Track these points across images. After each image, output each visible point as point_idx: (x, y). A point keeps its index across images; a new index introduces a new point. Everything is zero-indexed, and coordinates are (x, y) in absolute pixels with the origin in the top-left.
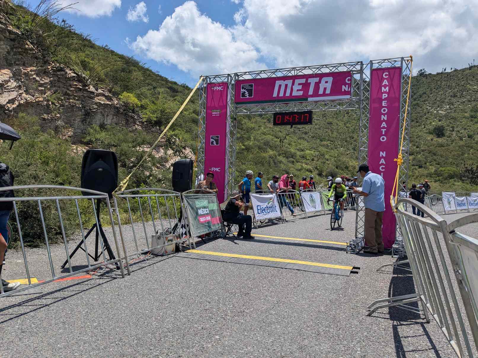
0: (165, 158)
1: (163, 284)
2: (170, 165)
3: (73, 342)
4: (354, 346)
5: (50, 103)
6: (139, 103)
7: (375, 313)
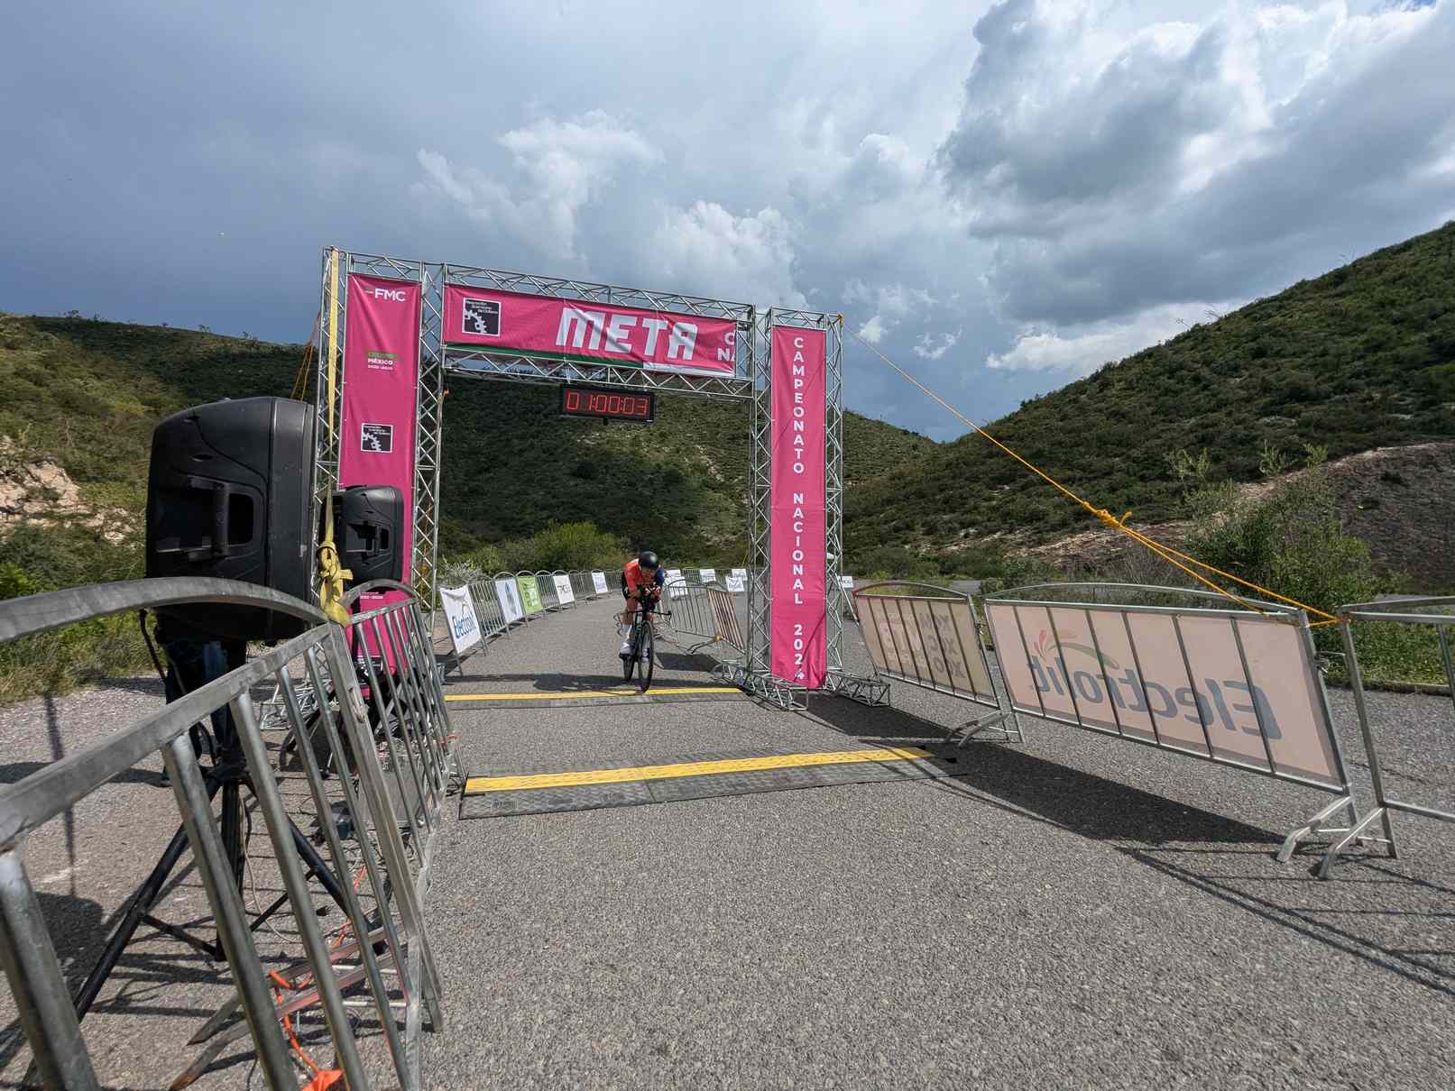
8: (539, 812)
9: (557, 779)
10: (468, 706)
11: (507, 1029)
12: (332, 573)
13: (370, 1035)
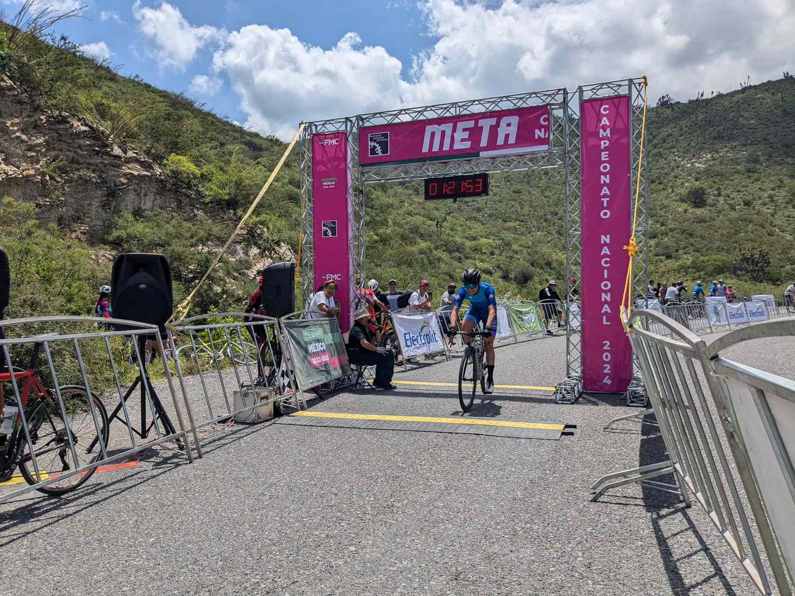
0: (247, 262)
1: (258, 469)
2: (255, 273)
3: (117, 570)
4: (573, 549)
5: (48, 178)
6: (198, 172)
7: (602, 496)
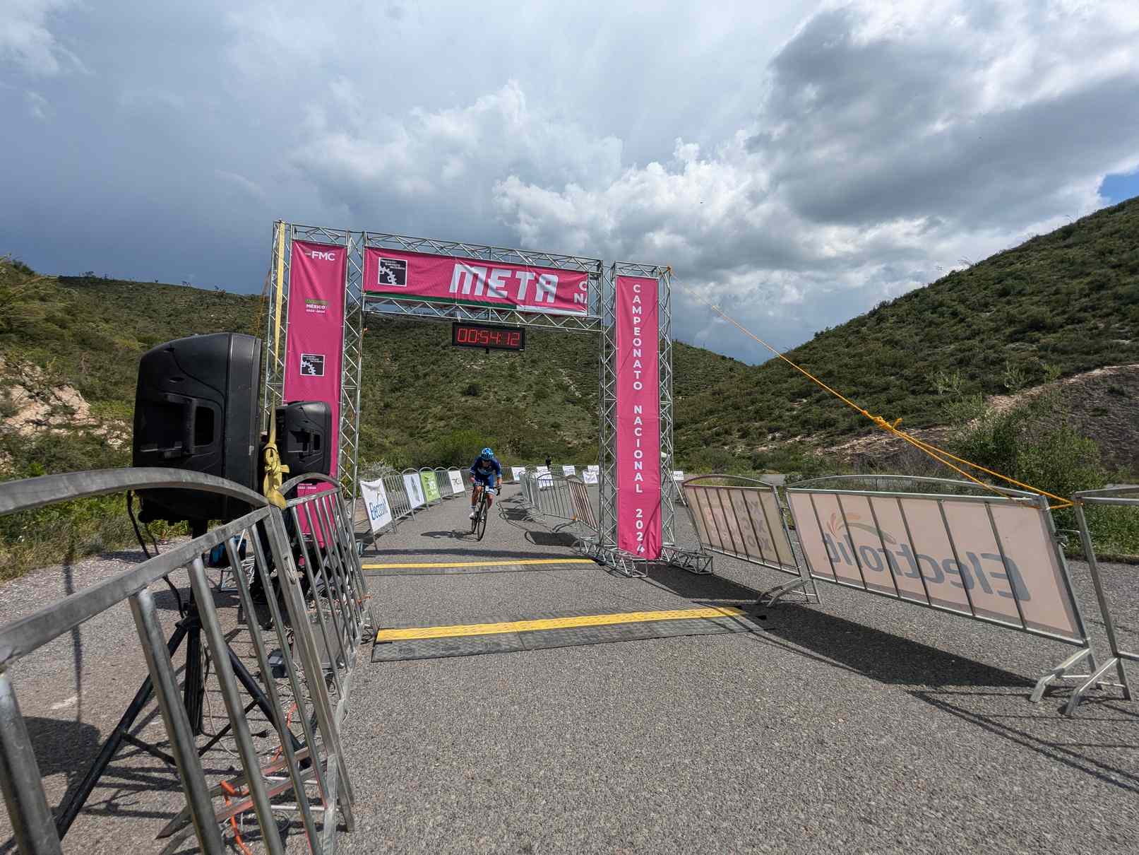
8: (434, 657)
9: (449, 631)
10: (380, 573)
11: (404, 830)
12: (274, 467)
13: (297, 833)
